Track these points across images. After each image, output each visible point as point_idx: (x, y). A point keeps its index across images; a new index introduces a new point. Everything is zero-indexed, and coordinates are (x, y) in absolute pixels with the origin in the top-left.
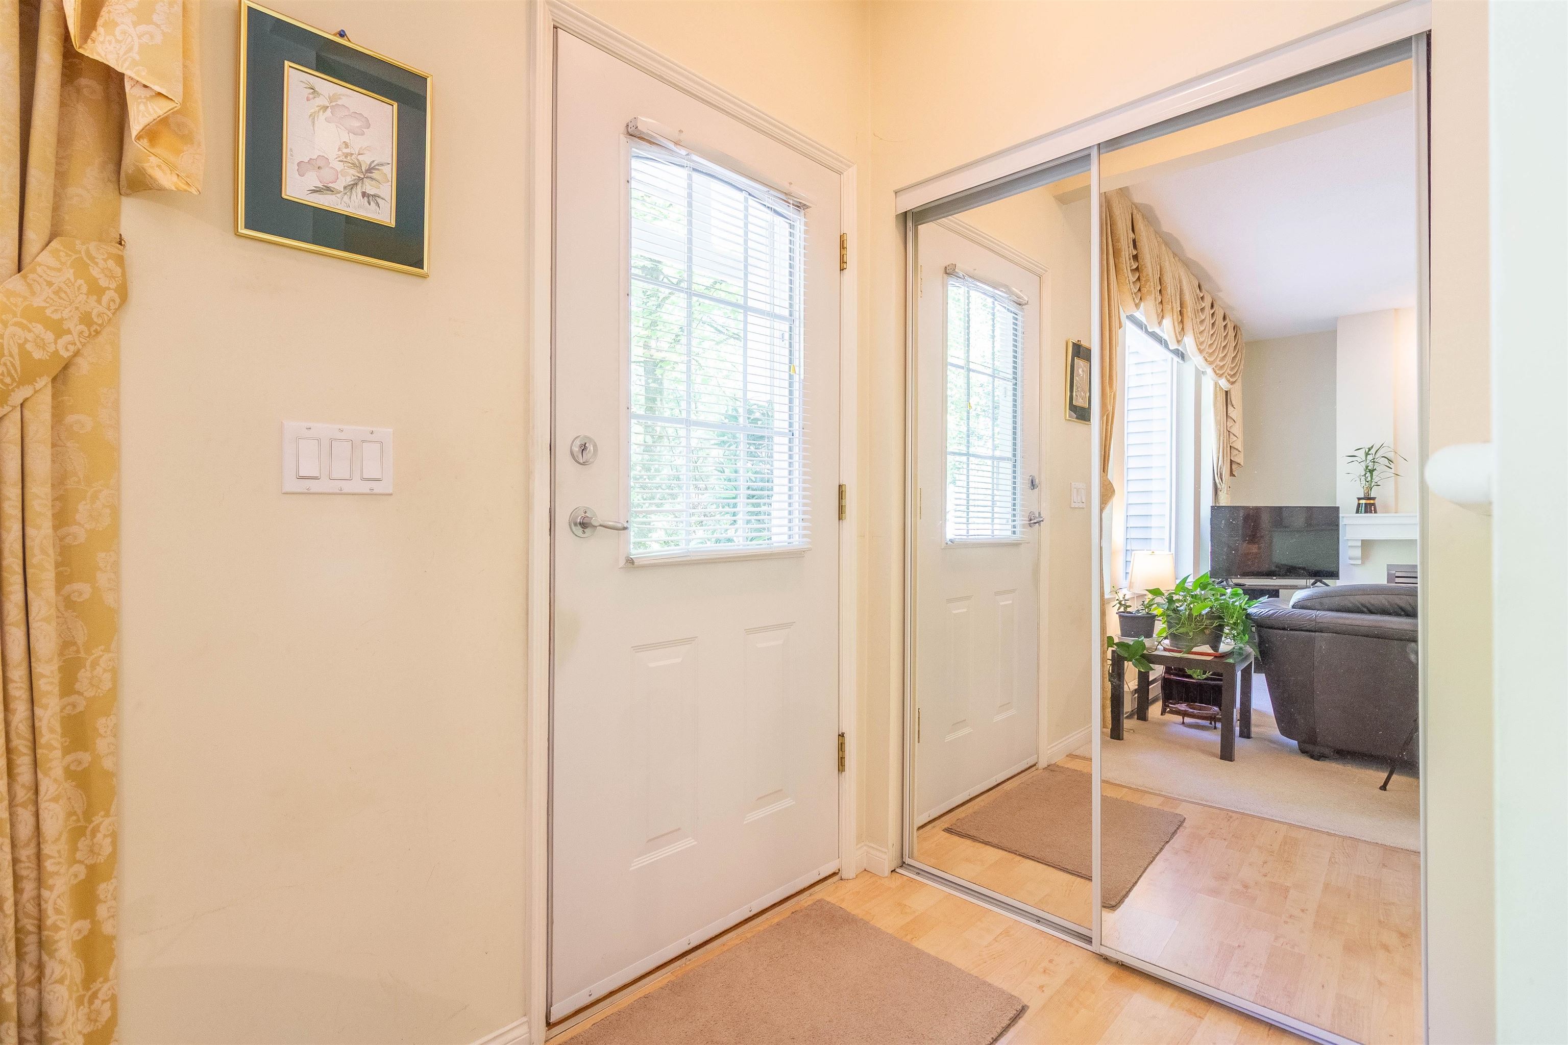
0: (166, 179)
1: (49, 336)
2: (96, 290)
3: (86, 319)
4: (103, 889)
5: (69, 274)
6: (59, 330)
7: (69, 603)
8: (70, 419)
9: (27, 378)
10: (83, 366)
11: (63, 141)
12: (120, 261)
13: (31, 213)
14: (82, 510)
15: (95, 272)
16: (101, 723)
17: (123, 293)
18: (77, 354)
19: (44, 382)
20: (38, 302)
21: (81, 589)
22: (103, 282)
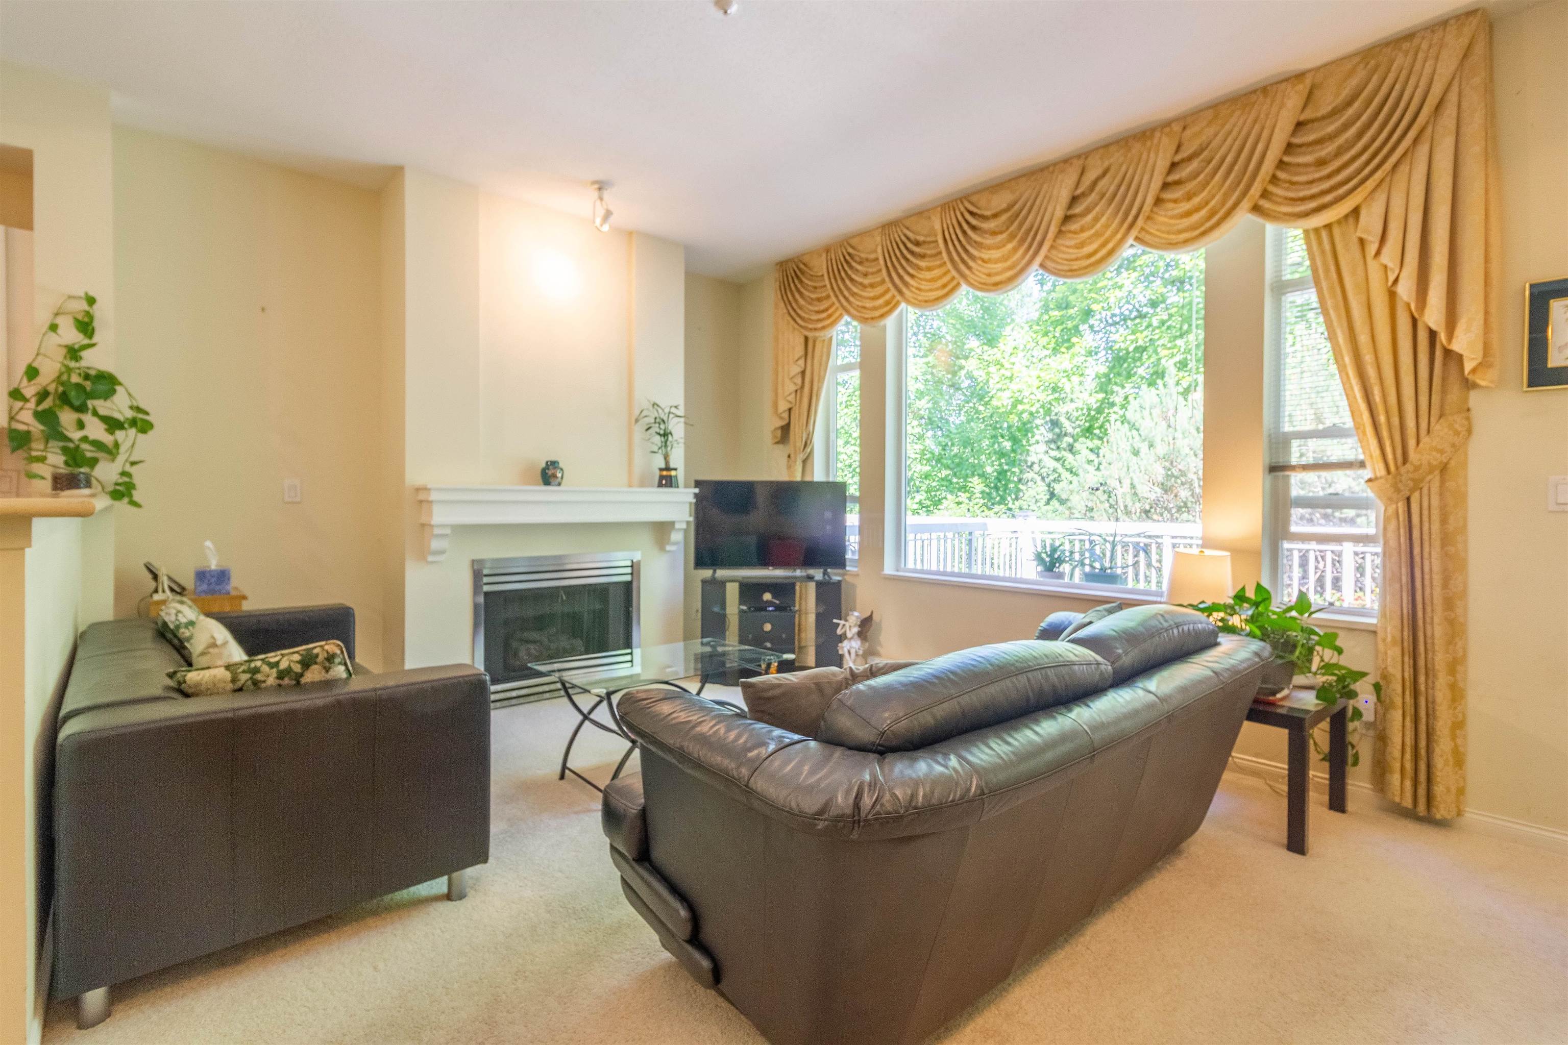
0: (1482, 383)
1: (1438, 455)
2: (1457, 433)
3: (1453, 445)
4: (1459, 668)
5: (1446, 430)
6: (1442, 452)
7: (1446, 554)
8: (1447, 484)
9: (1431, 472)
10: (1453, 463)
11: (1444, 379)
12: (1468, 419)
13: (1433, 412)
14: (1452, 519)
15: (1457, 426)
16: (1458, 603)
17: (1469, 431)
18: (1450, 459)
19: (1437, 472)
20: (1434, 444)
21: (1451, 549)
22: (1460, 429)
